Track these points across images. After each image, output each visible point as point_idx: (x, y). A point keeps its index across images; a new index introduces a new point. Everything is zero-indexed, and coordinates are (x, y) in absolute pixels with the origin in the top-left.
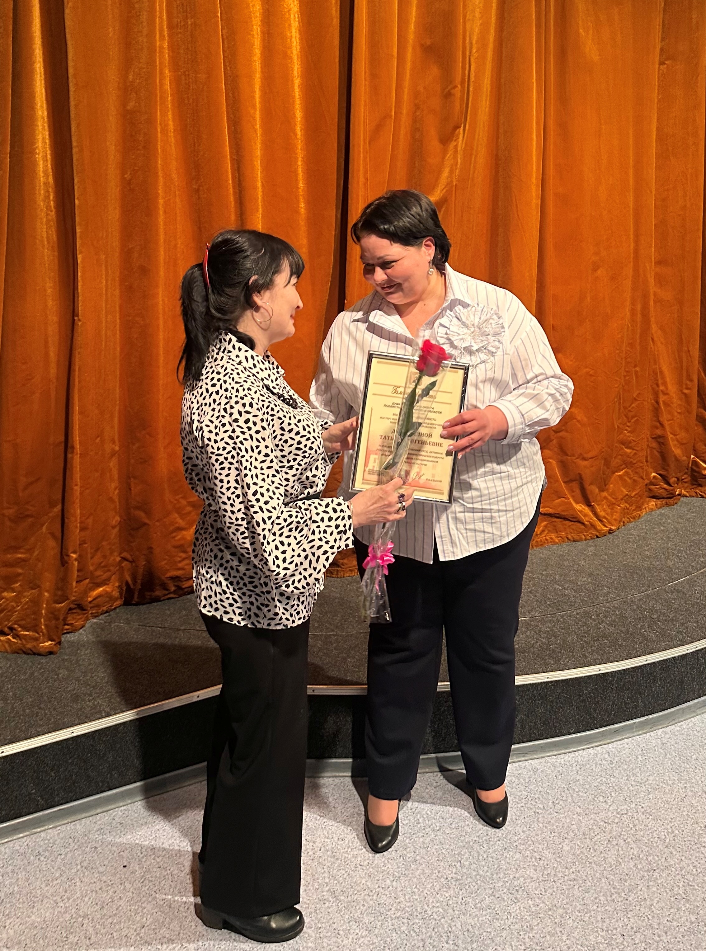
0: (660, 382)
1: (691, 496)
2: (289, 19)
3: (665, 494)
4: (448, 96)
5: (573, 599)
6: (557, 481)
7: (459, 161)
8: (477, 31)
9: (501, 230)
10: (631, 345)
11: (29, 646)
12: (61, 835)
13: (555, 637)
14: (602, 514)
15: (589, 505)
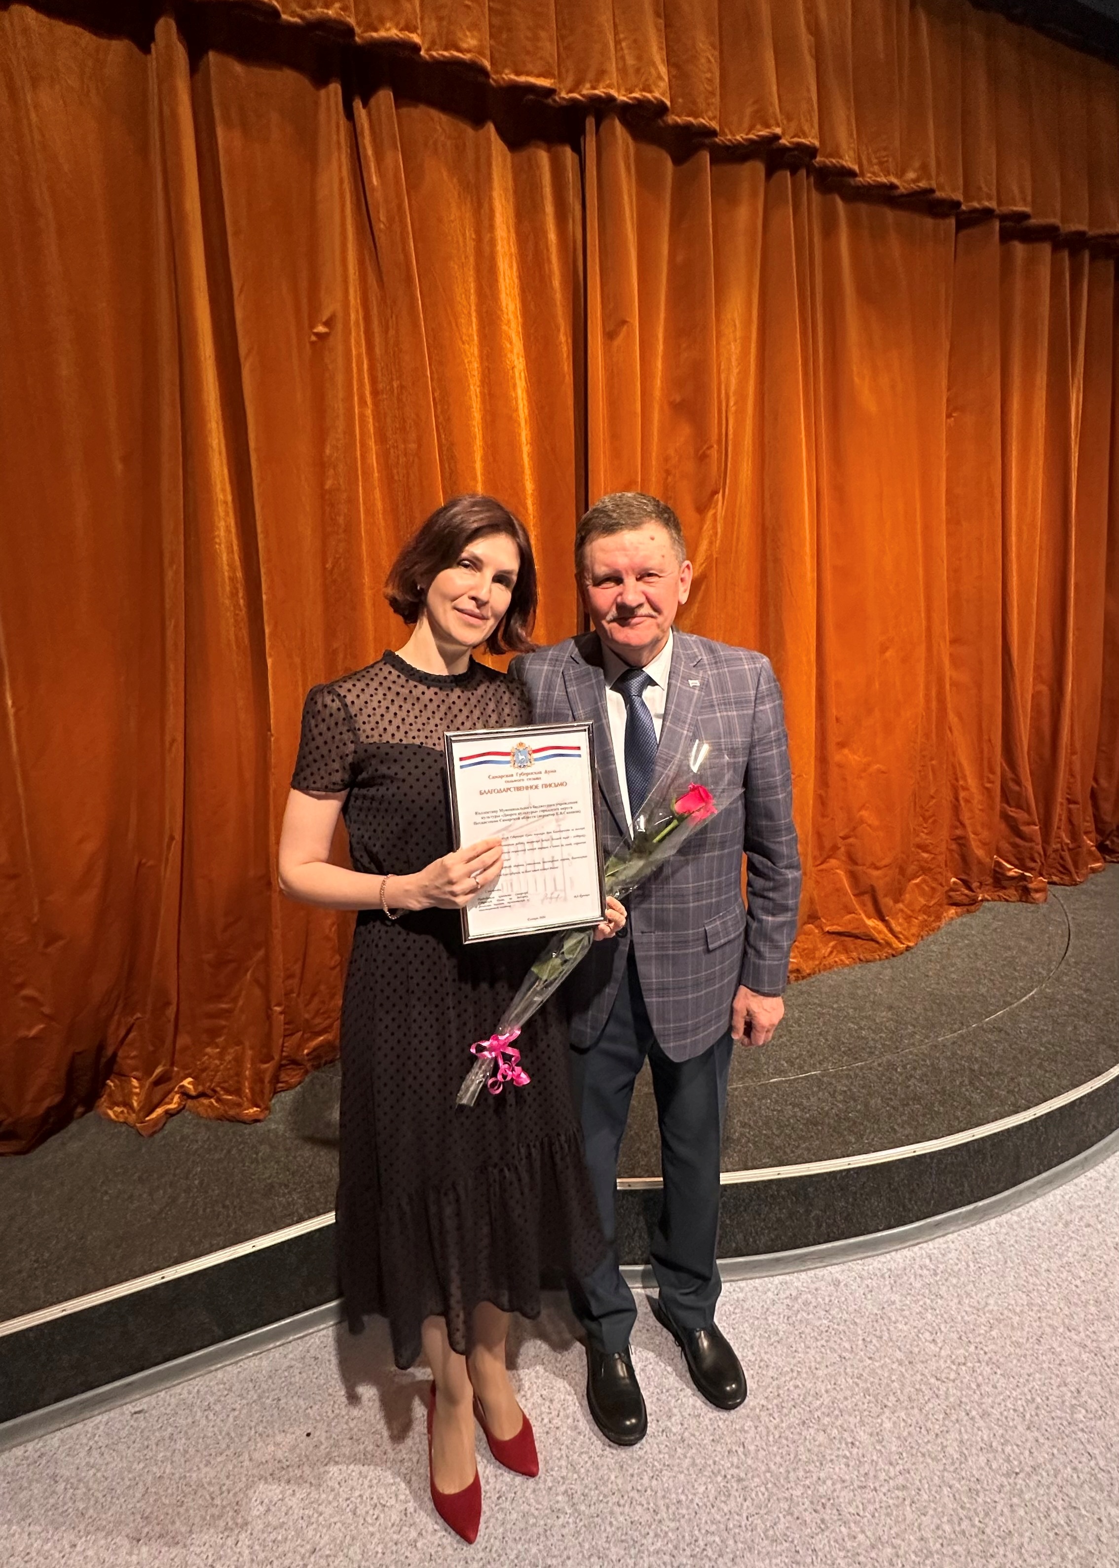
0: (959, 775)
1: (993, 900)
2: (513, 377)
3: (966, 900)
4: (702, 458)
5: (871, 1043)
6: (846, 894)
7: (719, 530)
8: (733, 381)
9: (772, 609)
10: (927, 736)
11: (232, 1113)
12: (242, 1376)
13: (855, 1101)
14: (897, 929)
15: (882, 919)
